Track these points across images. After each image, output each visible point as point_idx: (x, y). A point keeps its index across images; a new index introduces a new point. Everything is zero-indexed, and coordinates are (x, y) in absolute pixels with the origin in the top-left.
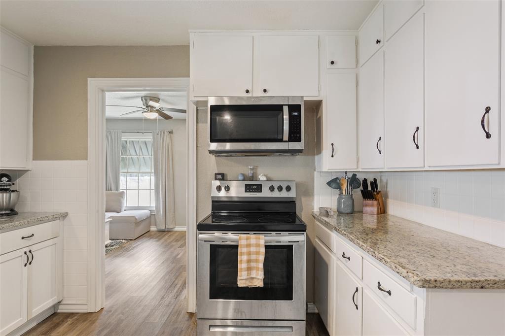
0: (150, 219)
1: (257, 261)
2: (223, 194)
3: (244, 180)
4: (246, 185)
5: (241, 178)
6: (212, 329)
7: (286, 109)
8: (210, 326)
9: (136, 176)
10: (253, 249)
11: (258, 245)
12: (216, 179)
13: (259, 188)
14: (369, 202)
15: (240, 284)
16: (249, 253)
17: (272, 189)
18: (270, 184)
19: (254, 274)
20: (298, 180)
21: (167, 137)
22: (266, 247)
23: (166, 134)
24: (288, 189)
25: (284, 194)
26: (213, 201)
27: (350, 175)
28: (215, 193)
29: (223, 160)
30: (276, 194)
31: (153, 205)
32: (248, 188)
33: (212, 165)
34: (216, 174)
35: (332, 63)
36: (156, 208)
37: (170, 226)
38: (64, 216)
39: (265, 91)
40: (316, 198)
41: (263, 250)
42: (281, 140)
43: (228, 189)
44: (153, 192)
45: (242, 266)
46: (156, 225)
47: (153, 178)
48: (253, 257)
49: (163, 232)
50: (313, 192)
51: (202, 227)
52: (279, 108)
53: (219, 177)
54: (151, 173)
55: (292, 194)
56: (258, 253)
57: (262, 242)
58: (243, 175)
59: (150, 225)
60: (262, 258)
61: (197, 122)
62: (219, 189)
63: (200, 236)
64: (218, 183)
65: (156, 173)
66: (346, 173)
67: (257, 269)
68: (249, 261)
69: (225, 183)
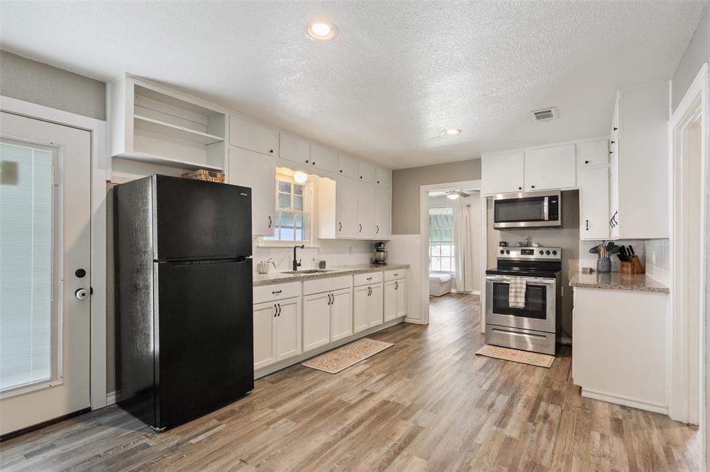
0: (451, 282)
1: (521, 292)
2: (505, 255)
3: (521, 246)
4: (522, 250)
5: (518, 245)
6: (494, 331)
7: (546, 199)
8: (494, 329)
9: (438, 245)
10: (518, 286)
11: (522, 284)
12: (500, 246)
13: (531, 252)
14: (625, 263)
15: (511, 305)
16: (516, 288)
17: (542, 253)
18: (540, 249)
19: (519, 300)
20: (563, 247)
21: (465, 211)
22: (527, 286)
23: (464, 208)
24: (555, 253)
25: (551, 256)
26: (498, 261)
27: (607, 243)
28: (500, 255)
29: (506, 233)
30: (545, 256)
31: (453, 269)
32: (523, 252)
33: (498, 237)
34: (500, 243)
35: (587, 162)
36: (456, 273)
37: (468, 289)
38: (408, 267)
39: (533, 187)
40: (581, 261)
41: (525, 286)
42: (544, 220)
43: (508, 252)
44: (453, 259)
45: (512, 294)
46: (456, 288)
47: (453, 247)
48: (518, 290)
49: (461, 295)
50: (578, 256)
51: (489, 272)
52: (541, 199)
53: (503, 244)
54: (451, 242)
55: (558, 257)
56: (521, 288)
57: (524, 282)
58: (520, 243)
59: (451, 287)
60: (524, 291)
61: (487, 208)
62: (502, 252)
63: (488, 277)
64: (501, 248)
65: (456, 242)
66: (604, 241)
67: (521, 297)
68: (516, 292)
69: (507, 249)
